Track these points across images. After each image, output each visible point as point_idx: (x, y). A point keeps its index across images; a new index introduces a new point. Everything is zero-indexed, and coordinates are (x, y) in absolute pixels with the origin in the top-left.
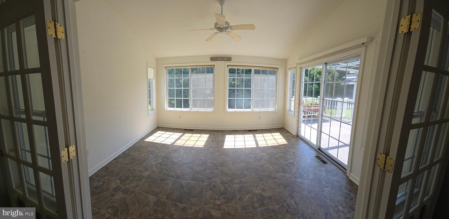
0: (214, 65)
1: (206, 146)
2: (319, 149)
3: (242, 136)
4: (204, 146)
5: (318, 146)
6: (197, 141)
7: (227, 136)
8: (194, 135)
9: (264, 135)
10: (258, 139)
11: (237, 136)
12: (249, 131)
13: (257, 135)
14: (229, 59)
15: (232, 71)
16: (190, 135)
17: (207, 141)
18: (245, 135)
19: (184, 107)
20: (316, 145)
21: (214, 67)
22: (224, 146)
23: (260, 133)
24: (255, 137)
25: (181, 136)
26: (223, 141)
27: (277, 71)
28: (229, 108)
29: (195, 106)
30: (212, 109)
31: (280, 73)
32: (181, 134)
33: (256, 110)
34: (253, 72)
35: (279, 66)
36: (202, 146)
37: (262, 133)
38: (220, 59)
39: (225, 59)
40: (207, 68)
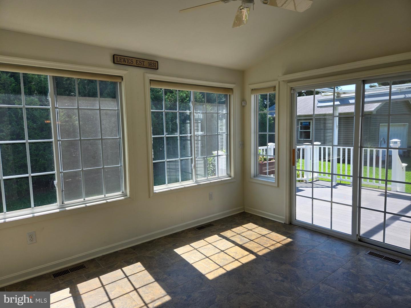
0: (122, 77)
2: (360, 240)
12: (198, 228)
14: (153, 64)
24: (226, 238)
28: (154, 185)
30: (121, 193)
31: (236, 99)
33: (202, 180)
35: (234, 86)
38: (134, 61)
39: (146, 64)
40: (102, 81)
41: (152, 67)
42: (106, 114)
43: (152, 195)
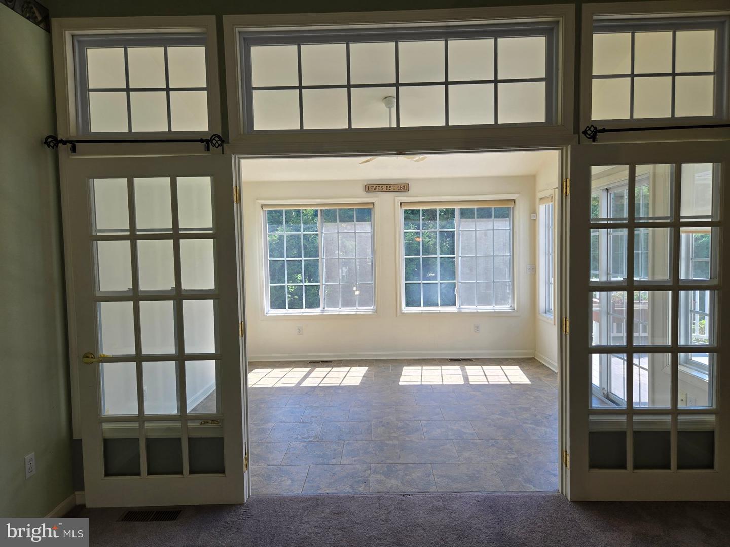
0: (373, 203)
1: (364, 383)
2: (608, 397)
3: (439, 367)
4: (361, 383)
5: (604, 389)
6: (345, 377)
7: (405, 368)
8: (335, 369)
9: (485, 367)
10: (469, 373)
11: (425, 368)
12: (451, 360)
13: (467, 367)
14: (403, 187)
15: (411, 215)
16: (328, 369)
17: (364, 377)
18: (443, 367)
19: (309, 306)
20: (599, 386)
21: (372, 207)
22: (399, 382)
23: (477, 365)
24: (463, 370)
25: (309, 373)
26: (399, 376)
27: (513, 208)
28: (407, 305)
29: (332, 303)
30: (371, 308)
31: (521, 212)
32: (307, 369)
33: (467, 308)
34: (457, 214)
35: (517, 195)
36: (358, 384)
37: (481, 365)
38: (384, 187)
39: (396, 188)
40: (359, 209)
41: (403, 190)
42: (361, 236)
43: (399, 314)
